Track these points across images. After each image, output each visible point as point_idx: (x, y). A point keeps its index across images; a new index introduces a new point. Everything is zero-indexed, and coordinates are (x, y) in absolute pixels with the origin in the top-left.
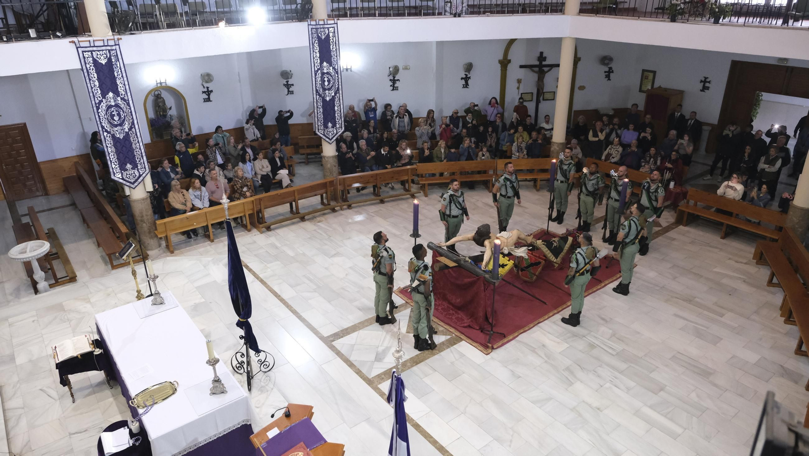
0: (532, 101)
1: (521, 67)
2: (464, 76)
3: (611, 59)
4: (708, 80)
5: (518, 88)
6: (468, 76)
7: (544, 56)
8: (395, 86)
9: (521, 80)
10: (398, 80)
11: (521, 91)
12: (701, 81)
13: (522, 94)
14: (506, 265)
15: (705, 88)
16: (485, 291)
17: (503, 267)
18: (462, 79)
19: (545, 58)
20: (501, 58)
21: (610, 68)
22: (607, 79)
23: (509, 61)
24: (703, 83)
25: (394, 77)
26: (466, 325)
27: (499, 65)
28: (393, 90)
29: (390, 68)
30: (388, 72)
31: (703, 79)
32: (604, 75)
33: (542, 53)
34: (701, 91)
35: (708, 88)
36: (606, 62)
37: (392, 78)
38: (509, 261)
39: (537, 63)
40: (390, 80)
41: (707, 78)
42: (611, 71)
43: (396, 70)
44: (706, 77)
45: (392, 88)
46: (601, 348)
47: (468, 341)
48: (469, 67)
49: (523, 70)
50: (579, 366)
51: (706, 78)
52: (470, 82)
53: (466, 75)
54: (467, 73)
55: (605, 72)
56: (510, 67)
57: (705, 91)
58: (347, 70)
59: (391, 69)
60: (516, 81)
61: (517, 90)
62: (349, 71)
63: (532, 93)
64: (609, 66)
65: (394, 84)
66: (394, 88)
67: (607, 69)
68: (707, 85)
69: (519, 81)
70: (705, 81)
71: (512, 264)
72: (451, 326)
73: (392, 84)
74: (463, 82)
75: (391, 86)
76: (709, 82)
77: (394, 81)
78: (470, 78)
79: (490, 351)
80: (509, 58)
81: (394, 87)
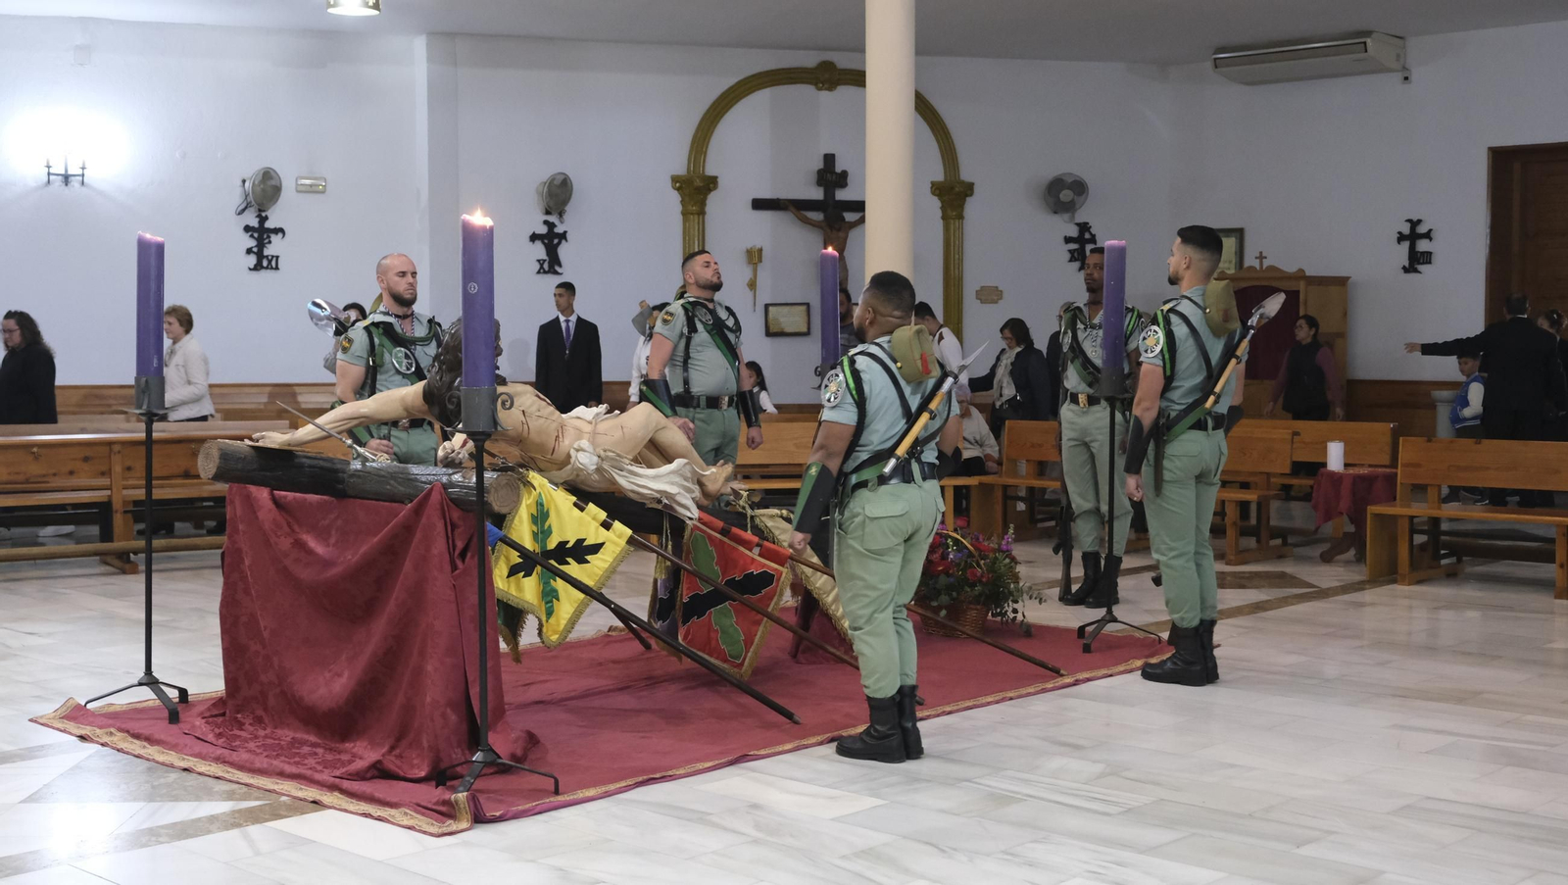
0: (807, 334)
1: (759, 204)
2: (543, 230)
3: (1080, 187)
4: (1422, 229)
5: (752, 285)
6: (559, 229)
7: (838, 169)
8: (266, 252)
9: (760, 250)
10: (280, 231)
11: (764, 297)
12: (1401, 238)
13: (767, 306)
14: (596, 548)
15: (1417, 261)
16: (454, 568)
17: (582, 561)
18: (534, 238)
19: (844, 174)
20: (680, 167)
21: (1084, 227)
22: (1077, 264)
23: (711, 183)
24: (1406, 245)
25: (263, 220)
26: (359, 765)
27: (675, 198)
28: (258, 267)
29: (244, 181)
30: (236, 200)
31: (1406, 229)
32: (1063, 251)
33: (829, 159)
34: (1406, 270)
35: (1427, 258)
36: (1066, 195)
37: (254, 223)
38: (606, 526)
39: (817, 194)
40: (247, 229)
41: (1419, 221)
42: (1087, 236)
43: (264, 192)
44: (1415, 219)
45: (252, 260)
46: (1050, 801)
47: (351, 808)
48: (558, 195)
49: (766, 216)
50: (927, 843)
51: (1414, 224)
52: (564, 251)
53: (550, 225)
54: (552, 219)
55: (1068, 240)
56: (714, 201)
57: (1420, 267)
58: (66, 178)
59: (247, 184)
60: (743, 258)
61: (750, 294)
62: (75, 182)
63: (808, 305)
64: (1081, 217)
65: (261, 245)
66: (263, 262)
67: (1074, 232)
68: (1423, 246)
69: (754, 257)
70: (1414, 238)
71: (623, 542)
72: (282, 775)
73: (252, 243)
74: (539, 251)
75: (249, 251)
76: (1428, 236)
77: (261, 234)
78: (563, 236)
79: (464, 825)
80: (710, 171)
81: (260, 256)
